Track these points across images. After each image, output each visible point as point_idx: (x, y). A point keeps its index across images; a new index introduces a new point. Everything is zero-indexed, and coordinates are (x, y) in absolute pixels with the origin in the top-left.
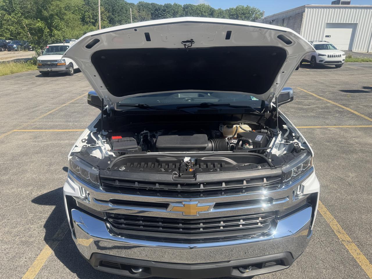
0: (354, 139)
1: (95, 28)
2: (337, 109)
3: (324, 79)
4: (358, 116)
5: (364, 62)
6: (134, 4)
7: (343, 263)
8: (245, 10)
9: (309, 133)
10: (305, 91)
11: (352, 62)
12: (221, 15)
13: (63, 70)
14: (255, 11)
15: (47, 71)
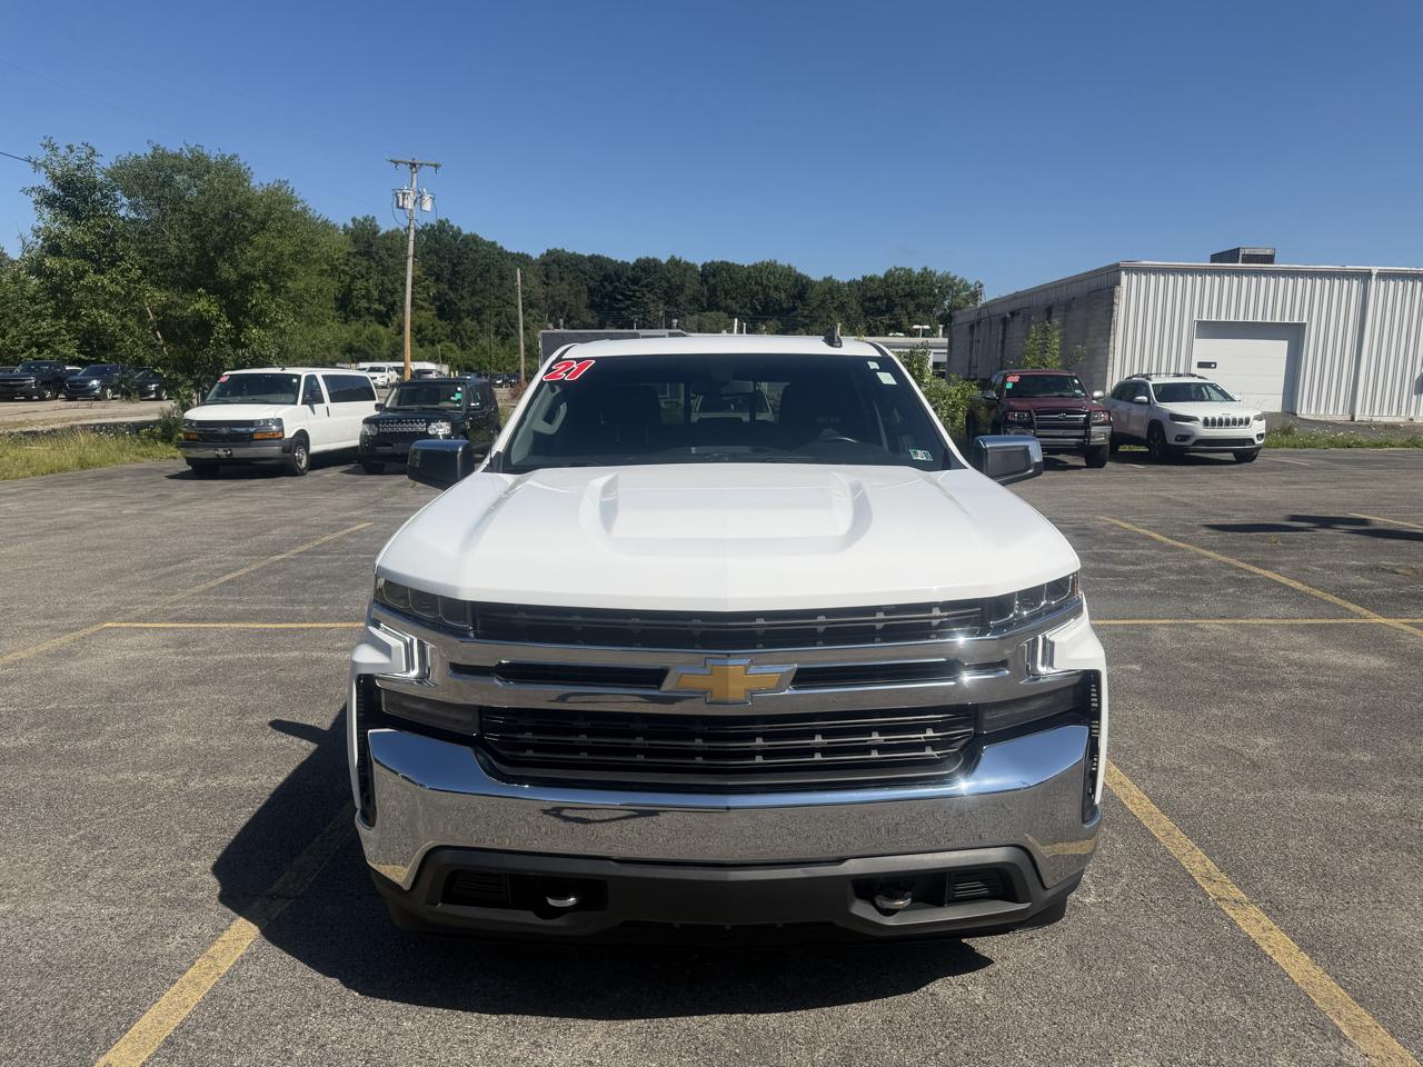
0: (1282, 653)
1: (387, 330)
2: (1232, 573)
3: (1196, 493)
4: (1301, 595)
5: (1336, 447)
6: (528, 257)
7: (1214, 949)
8: (916, 283)
9: (1133, 636)
10: (1127, 526)
11: (1295, 446)
12: (833, 298)
13: (271, 455)
14: (951, 287)
15: (214, 456)
